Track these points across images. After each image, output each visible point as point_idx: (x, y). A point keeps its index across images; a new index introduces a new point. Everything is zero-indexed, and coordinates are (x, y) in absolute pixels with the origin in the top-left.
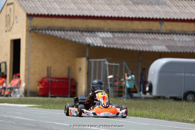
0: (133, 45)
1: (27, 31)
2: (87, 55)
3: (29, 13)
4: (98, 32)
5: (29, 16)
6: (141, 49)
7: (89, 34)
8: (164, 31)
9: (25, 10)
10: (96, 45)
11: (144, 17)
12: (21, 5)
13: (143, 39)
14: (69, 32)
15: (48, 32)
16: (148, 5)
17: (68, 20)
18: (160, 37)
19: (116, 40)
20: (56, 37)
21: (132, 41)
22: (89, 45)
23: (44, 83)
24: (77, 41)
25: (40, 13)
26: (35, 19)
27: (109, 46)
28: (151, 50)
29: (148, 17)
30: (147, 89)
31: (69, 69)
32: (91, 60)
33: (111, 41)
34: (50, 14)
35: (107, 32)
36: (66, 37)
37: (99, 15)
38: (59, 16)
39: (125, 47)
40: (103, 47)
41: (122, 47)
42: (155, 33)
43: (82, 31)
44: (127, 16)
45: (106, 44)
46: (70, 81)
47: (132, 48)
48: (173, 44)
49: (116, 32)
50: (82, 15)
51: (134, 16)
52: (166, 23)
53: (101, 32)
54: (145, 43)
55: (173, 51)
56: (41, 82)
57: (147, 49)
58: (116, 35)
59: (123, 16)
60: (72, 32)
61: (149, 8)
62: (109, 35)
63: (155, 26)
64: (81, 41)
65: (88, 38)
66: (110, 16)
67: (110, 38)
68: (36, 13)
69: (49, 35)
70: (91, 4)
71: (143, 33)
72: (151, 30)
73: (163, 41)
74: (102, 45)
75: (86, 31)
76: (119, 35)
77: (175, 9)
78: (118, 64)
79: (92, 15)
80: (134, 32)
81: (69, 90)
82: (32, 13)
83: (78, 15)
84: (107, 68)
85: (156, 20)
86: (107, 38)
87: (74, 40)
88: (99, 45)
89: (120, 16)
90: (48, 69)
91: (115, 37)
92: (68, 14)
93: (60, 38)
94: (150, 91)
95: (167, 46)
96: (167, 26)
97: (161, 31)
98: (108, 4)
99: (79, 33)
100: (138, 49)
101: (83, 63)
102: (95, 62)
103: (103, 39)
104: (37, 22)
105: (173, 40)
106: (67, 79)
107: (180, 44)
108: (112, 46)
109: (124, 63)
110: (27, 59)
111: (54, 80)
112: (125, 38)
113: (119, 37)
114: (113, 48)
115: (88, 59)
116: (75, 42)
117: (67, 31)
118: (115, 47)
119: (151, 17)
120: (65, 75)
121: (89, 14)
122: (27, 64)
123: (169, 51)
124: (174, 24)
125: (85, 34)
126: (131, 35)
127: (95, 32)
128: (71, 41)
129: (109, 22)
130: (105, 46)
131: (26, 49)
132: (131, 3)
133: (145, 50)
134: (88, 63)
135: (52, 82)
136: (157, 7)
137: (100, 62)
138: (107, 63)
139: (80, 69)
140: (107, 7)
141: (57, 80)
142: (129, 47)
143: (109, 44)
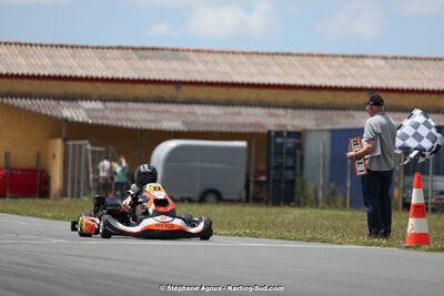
0: (132, 120)
2: (64, 134)
4: (82, 100)
6: (144, 126)
7: (67, 104)
8: (183, 99)
10: (76, 119)
11: (152, 77)
13: (149, 112)
14: (38, 101)
15: (5, 100)
16: (161, 59)
17: (37, 83)
18: (175, 108)
19: (108, 113)
20: (18, 108)
21: (131, 115)
22: (66, 120)
24: (49, 113)
27: (95, 122)
28: (159, 128)
29: (157, 78)
31: (38, 155)
32: (71, 143)
33: (100, 114)
34: (10, 73)
35: (95, 100)
36: (33, 109)
37: (84, 75)
38: (23, 77)
39: (120, 124)
40: (88, 123)
41: (115, 124)
42: (169, 102)
43: (59, 99)
44: (126, 77)
45: (90, 118)
46: (38, 174)
47: (130, 124)
48: (192, 118)
49: (110, 101)
50: (58, 74)
51: (136, 77)
52: (184, 88)
53: (86, 100)
54: (152, 116)
55: (192, 129)
57: (153, 126)
58: (108, 104)
59: (121, 76)
60: (42, 101)
61: (161, 64)
62: (99, 105)
63: (169, 91)
64: (54, 114)
65: (65, 109)
66: (100, 76)
67: (99, 110)
69: (8, 104)
70: (74, 58)
71: (150, 102)
72: (161, 97)
73: (179, 115)
74: (86, 120)
75: (63, 100)
76: (113, 105)
77: (201, 66)
78: (102, 149)
79: (73, 75)
80: (136, 100)
81: (38, 187)
83: (52, 74)
84: (90, 156)
85: (170, 83)
86: (95, 110)
87: (44, 112)
88: (81, 120)
89: (115, 76)
90: (7, 155)
91: (106, 108)
92: (36, 73)
93: (24, 109)
95: (184, 123)
96: (188, 92)
97: (178, 99)
98: (100, 59)
99: (53, 102)
100: (139, 127)
101: (58, 146)
102: (74, 145)
103: (88, 110)
105: (193, 113)
106: (35, 171)
107: (202, 120)
108: (100, 122)
109: (111, 148)
111: (15, 172)
112: (121, 110)
113: (112, 109)
114: (102, 125)
115: (65, 140)
116: (46, 115)
117: (35, 98)
118: (105, 122)
119: (162, 78)
120: (32, 164)
121: (68, 74)
123: (186, 129)
124: (197, 88)
125: (62, 103)
126: (131, 105)
127: (77, 100)
128: (40, 113)
129: (99, 85)
130: (90, 121)
132: (135, 57)
133: (149, 127)
134: (66, 148)
135: (12, 175)
136: (175, 64)
137: (80, 145)
138: (89, 147)
139: (54, 156)
140: (98, 63)
141: (19, 173)
142: (124, 124)
143: (96, 118)
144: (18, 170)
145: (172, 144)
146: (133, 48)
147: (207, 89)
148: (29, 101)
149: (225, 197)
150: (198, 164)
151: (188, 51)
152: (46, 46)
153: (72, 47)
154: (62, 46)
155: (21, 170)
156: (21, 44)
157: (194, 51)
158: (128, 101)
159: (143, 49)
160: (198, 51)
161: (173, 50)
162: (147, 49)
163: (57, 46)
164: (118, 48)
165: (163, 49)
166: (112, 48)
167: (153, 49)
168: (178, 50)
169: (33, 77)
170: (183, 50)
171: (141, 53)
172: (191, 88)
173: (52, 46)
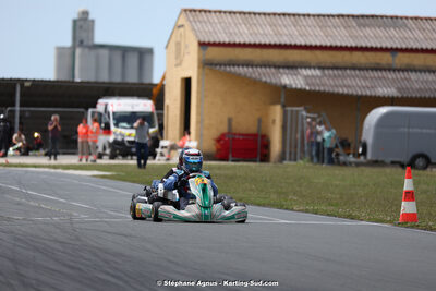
0: (349, 86)
1: (199, 67)
2: (283, 100)
3: (202, 40)
4: (301, 67)
5: (202, 45)
6: (359, 92)
7: (287, 71)
8: (399, 67)
9: (197, 36)
10: (294, 86)
11: (369, 45)
12: (193, 29)
13: (365, 78)
14: (259, 69)
15: (228, 68)
16: (379, 27)
17: (258, 51)
18: (391, 75)
19: (325, 80)
20: (240, 75)
21: (348, 82)
22: (285, 87)
23: (222, 142)
24: (268, 80)
25: (217, 41)
26: (210, 49)
27: (313, 89)
28: (373, 94)
29: (374, 46)
30: (360, 150)
31: (260, 121)
32: (289, 109)
33: (318, 81)
34: (232, 42)
35: (314, 68)
36: (253, 76)
37: (303, 43)
38: (245, 45)
39: (336, 90)
40: (305, 90)
41: (331, 90)
42: (385, 70)
43: (279, 67)
44: (344, 44)
45: (308, 85)
46: (259, 139)
47: (346, 91)
48: (407, 85)
49: (328, 68)
50: (278, 42)
51: (354, 45)
52: (400, 55)
53: (305, 68)
54: (367, 83)
55: (405, 95)
56: (218, 140)
57: (368, 93)
58: (326, 72)
59: (339, 44)
60: (263, 69)
61: (379, 31)
62: (318, 72)
63: (386, 58)
64: (274, 81)
65: (285, 76)
66: (318, 44)
67: (317, 77)
68: (212, 40)
69: (230, 72)
70: (295, 27)
71: (367, 69)
72: (378, 64)
73: (394, 81)
74: (304, 87)
75: (283, 67)
76: (331, 72)
77: (418, 34)
78: (315, 116)
79: (293, 43)
80: (354, 68)
81: (259, 151)
82: (207, 40)
83: (273, 42)
84: (305, 121)
85: (386, 50)
86: (313, 76)
87: (264, 79)
88: (299, 87)
89: (334, 44)
90: (230, 120)
91: (324, 75)
92: (257, 42)
93: (245, 76)
94: (364, 153)
95: (398, 89)
96: (403, 59)
97: (394, 66)
98: (321, 27)
99: (273, 70)
100: (355, 93)
101: (277, 112)
102: (292, 111)
103: (306, 77)
104: (213, 53)
105: (409, 80)
106: (256, 135)
107: (417, 86)
108: (317, 89)
109: (324, 114)
110: (198, 106)
111: (237, 137)
112: (339, 76)
113: (330, 76)
114: (319, 92)
115: (284, 106)
116: (266, 82)
117: (257, 66)
118: (322, 89)
119: (379, 46)
120: (253, 129)
121: (288, 42)
122: (198, 113)
123: (400, 95)
124: (413, 55)
125: (281, 70)
126: (348, 71)
127: (297, 68)
128: (260, 81)
129: (318, 53)
130: (308, 88)
131: (198, 92)
132: (355, 25)
133: (364, 93)
134: (285, 113)
135: (234, 139)
136: (392, 31)
137: (297, 111)
138: (304, 113)
139: (274, 121)
140: (318, 31)
141: (241, 138)
142: (341, 91)
143: (313, 85)
144: (240, 135)
145: (383, 110)
146: (353, 16)
147: (421, 56)
148: (250, 69)
149: (433, 161)
150: (406, 130)
151: (407, 18)
152: (269, 14)
153: (294, 15)
154: (284, 15)
155: (243, 135)
156: (245, 13)
157: (412, 18)
158: (345, 68)
159: (363, 16)
160: (416, 18)
161: (392, 17)
162: (367, 16)
163: (279, 15)
164: (338, 16)
165: (382, 17)
166: (333, 16)
167: (372, 16)
168: (397, 17)
169: (255, 46)
170: (402, 18)
171: (361, 20)
172: (407, 55)
173: (274, 14)
